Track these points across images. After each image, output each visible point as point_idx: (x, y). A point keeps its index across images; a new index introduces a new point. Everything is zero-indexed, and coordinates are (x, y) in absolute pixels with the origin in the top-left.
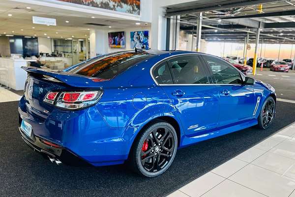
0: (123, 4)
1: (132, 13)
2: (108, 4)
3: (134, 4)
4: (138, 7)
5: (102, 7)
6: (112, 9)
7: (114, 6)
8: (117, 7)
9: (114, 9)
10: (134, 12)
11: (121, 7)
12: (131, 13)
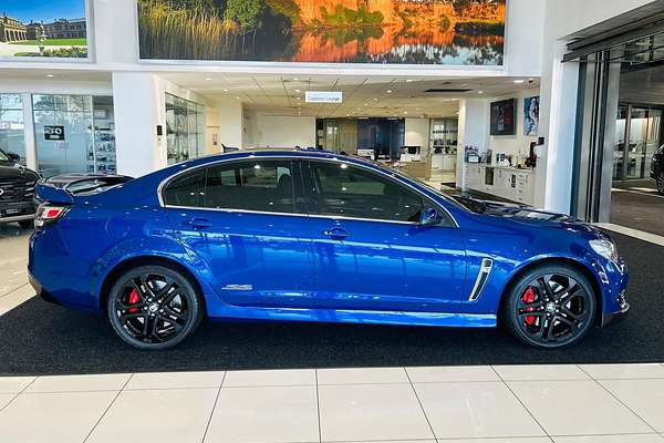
0: (458, 48)
1: (482, 64)
2: (424, 54)
3: (488, 44)
4: (499, 48)
5: (408, 61)
6: (431, 62)
7: (436, 55)
8: (444, 56)
9: (436, 60)
10: (485, 61)
11: (454, 54)
12: (478, 63)
